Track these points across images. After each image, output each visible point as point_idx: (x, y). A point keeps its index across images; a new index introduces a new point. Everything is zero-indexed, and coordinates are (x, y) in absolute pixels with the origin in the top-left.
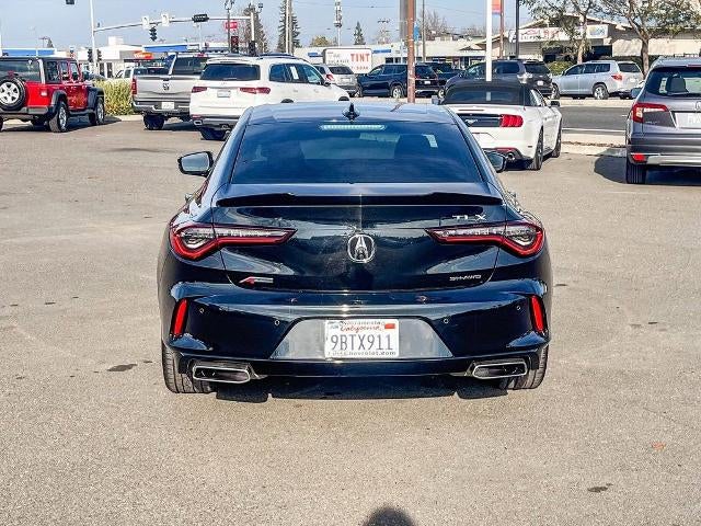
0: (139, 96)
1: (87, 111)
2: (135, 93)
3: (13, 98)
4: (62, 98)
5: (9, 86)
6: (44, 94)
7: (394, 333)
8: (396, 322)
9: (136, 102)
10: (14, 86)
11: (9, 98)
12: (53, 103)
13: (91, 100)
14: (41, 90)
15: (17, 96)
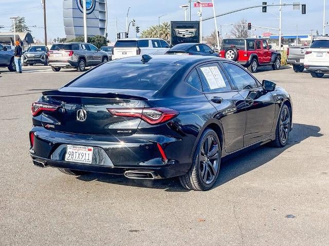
0: (290, 56)
1: (270, 63)
2: (288, 55)
3: (232, 57)
4: (254, 57)
5: (230, 52)
6: (246, 55)
7: (91, 153)
8: (92, 148)
9: (288, 59)
10: (232, 52)
11: (230, 57)
12: (249, 59)
13: (273, 58)
14: (245, 53)
15: (233, 56)
